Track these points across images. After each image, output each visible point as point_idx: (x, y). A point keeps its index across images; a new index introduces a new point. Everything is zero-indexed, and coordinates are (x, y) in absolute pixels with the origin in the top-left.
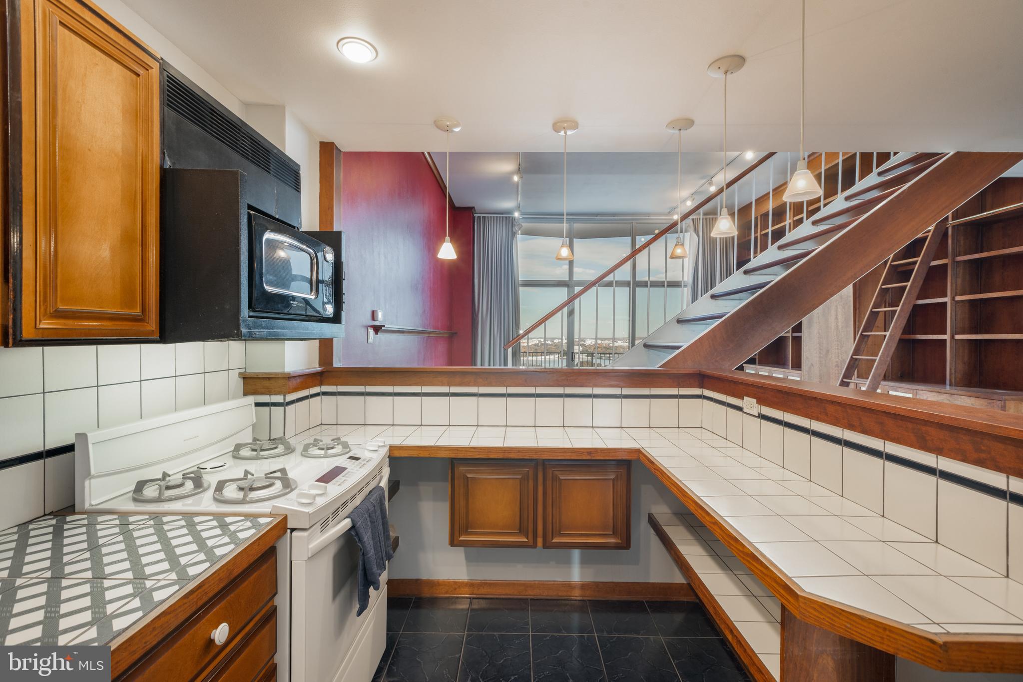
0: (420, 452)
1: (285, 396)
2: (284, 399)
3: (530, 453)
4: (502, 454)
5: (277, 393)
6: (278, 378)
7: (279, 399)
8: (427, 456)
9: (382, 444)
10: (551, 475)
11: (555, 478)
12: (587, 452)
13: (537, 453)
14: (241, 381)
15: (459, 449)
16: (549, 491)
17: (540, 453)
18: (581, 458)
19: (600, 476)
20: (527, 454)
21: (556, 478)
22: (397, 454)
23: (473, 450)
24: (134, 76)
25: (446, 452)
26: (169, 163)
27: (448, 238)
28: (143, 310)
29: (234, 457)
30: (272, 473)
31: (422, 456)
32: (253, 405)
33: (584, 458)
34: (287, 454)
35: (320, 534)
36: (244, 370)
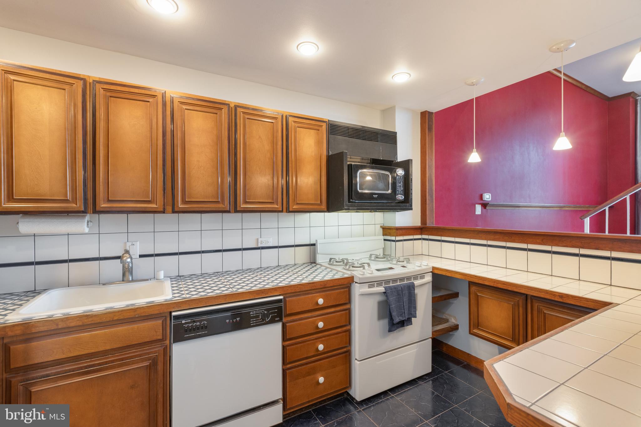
0: (447, 273)
1: (396, 237)
2: (395, 239)
3: (512, 287)
4: (493, 283)
5: (393, 236)
6: (393, 229)
7: (393, 238)
8: (450, 276)
9: (426, 265)
10: (536, 307)
11: (539, 311)
12: (559, 296)
13: (517, 288)
14: (381, 230)
15: (467, 275)
16: (535, 319)
17: (519, 288)
18: (553, 299)
19: (568, 315)
20: (510, 287)
21: (541, 311)
22: (436, 272)
23: (474, 277)
24: (318, 131)
25: (460, 275)
26: (331, 153)
27: (475, 150)
28: (321, 202)
29: (369, 259)
30: (363, 263)
31: (447, 275)
32: (383, 240)
33: (556, 299)
34: (387, 261)
35: (367, 288)
36: (383, 225)
